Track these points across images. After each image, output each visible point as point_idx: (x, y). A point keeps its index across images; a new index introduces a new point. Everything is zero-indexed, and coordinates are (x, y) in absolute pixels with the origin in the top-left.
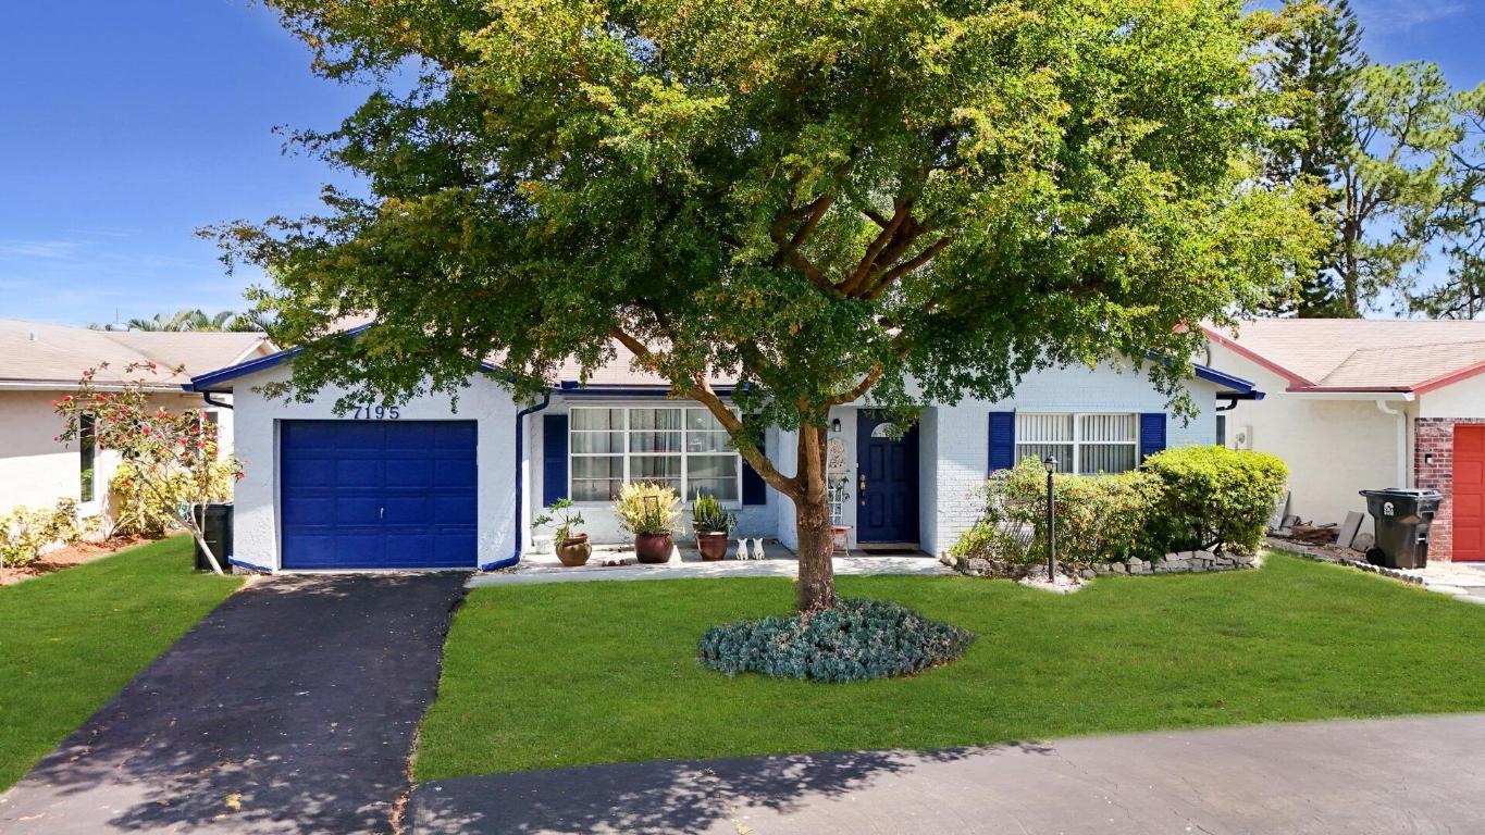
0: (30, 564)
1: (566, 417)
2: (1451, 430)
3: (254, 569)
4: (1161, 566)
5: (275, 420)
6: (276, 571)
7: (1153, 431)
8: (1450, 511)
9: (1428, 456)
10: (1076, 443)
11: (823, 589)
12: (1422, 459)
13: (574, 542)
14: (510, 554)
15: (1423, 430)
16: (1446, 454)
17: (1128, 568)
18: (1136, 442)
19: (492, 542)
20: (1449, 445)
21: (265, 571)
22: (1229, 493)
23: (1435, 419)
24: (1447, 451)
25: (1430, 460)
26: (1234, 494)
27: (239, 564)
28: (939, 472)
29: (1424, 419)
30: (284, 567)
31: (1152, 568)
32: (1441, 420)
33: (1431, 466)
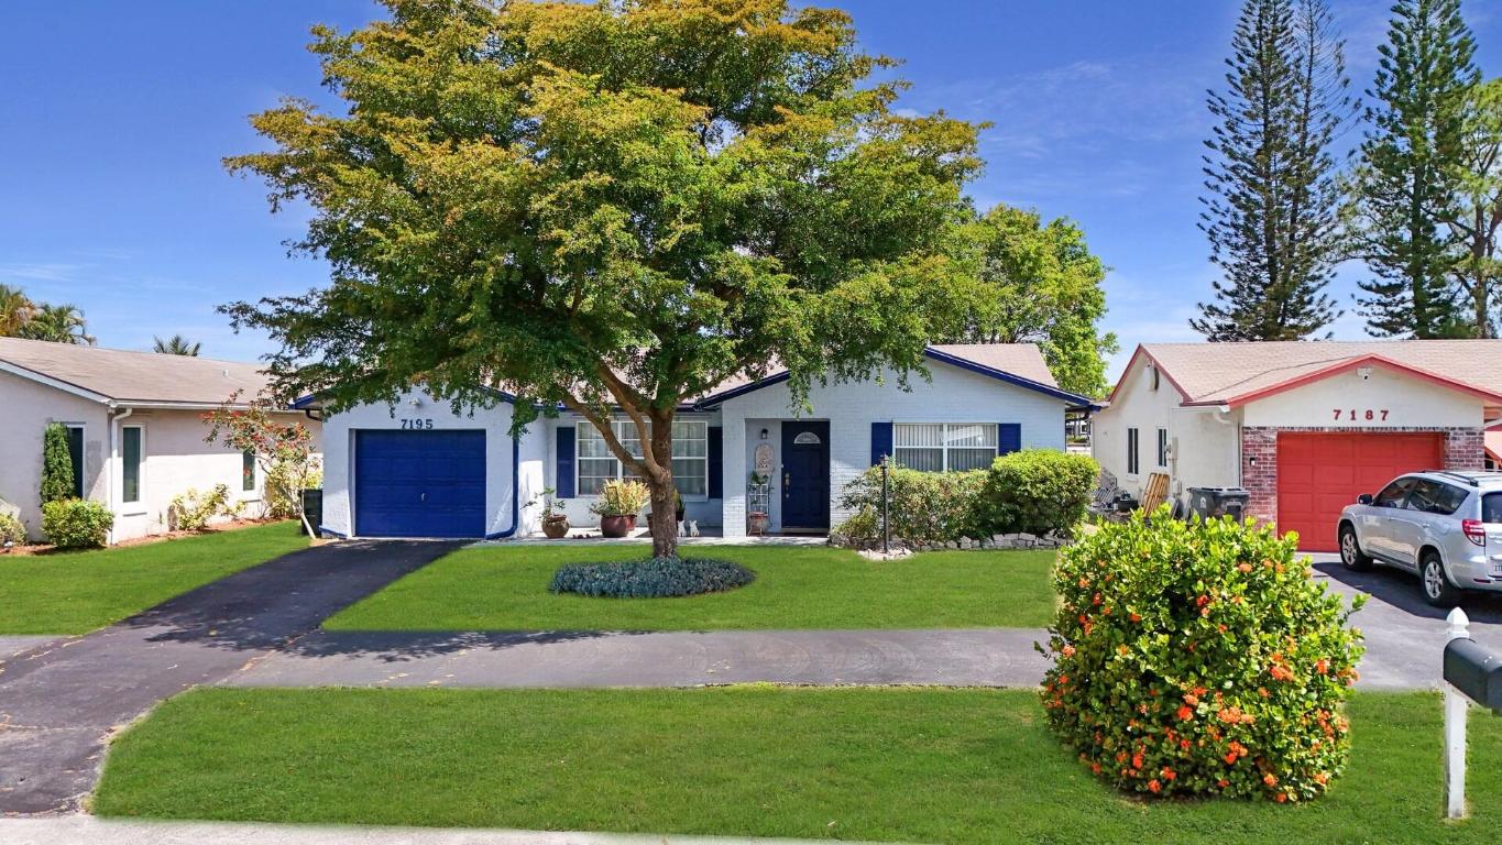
0: (198, 529)
1: (573, 429)
2: (1274, 437)
3: (335, 535)
4: (989, 543)
5: (350, 430)
6: (350, 536)
7: (1009, 437)
8: (1274, 507)
9: (1252, 459)
10: (945, 449)
11: (666, 545)
12: (1248, 462)
13: (554, 520)
14: (508, 527)
15: (1248, 437)
16: (1270, 458)
17: (959, 545)
18: (996, 447)
19: (497, 520)
20: (1273, 450)
21: (342, 536)
22: (1038, 485)
23: (1259, 428)
24: (1271, 455)
25: (1253, 463)
26: (1042, 487)
27: (325, 531)
28: (832, 470)
29: (1248, 428)
30: (357, 535)
31: (981, 546)
32: (1264, 428)
33: (1254, 467)
